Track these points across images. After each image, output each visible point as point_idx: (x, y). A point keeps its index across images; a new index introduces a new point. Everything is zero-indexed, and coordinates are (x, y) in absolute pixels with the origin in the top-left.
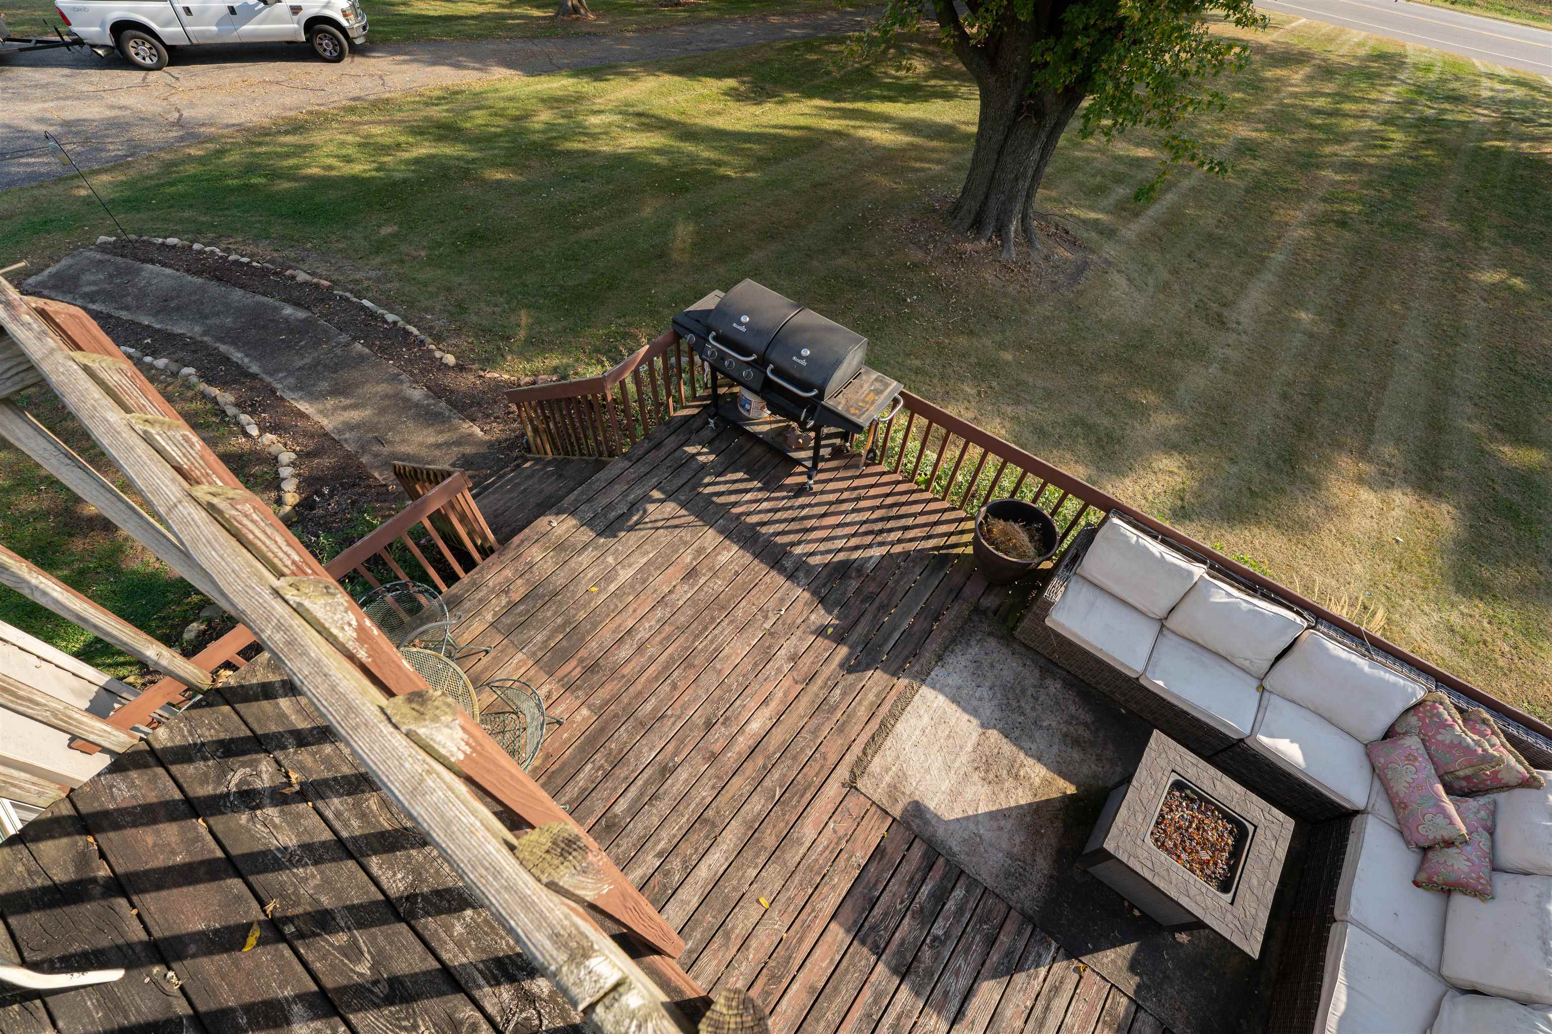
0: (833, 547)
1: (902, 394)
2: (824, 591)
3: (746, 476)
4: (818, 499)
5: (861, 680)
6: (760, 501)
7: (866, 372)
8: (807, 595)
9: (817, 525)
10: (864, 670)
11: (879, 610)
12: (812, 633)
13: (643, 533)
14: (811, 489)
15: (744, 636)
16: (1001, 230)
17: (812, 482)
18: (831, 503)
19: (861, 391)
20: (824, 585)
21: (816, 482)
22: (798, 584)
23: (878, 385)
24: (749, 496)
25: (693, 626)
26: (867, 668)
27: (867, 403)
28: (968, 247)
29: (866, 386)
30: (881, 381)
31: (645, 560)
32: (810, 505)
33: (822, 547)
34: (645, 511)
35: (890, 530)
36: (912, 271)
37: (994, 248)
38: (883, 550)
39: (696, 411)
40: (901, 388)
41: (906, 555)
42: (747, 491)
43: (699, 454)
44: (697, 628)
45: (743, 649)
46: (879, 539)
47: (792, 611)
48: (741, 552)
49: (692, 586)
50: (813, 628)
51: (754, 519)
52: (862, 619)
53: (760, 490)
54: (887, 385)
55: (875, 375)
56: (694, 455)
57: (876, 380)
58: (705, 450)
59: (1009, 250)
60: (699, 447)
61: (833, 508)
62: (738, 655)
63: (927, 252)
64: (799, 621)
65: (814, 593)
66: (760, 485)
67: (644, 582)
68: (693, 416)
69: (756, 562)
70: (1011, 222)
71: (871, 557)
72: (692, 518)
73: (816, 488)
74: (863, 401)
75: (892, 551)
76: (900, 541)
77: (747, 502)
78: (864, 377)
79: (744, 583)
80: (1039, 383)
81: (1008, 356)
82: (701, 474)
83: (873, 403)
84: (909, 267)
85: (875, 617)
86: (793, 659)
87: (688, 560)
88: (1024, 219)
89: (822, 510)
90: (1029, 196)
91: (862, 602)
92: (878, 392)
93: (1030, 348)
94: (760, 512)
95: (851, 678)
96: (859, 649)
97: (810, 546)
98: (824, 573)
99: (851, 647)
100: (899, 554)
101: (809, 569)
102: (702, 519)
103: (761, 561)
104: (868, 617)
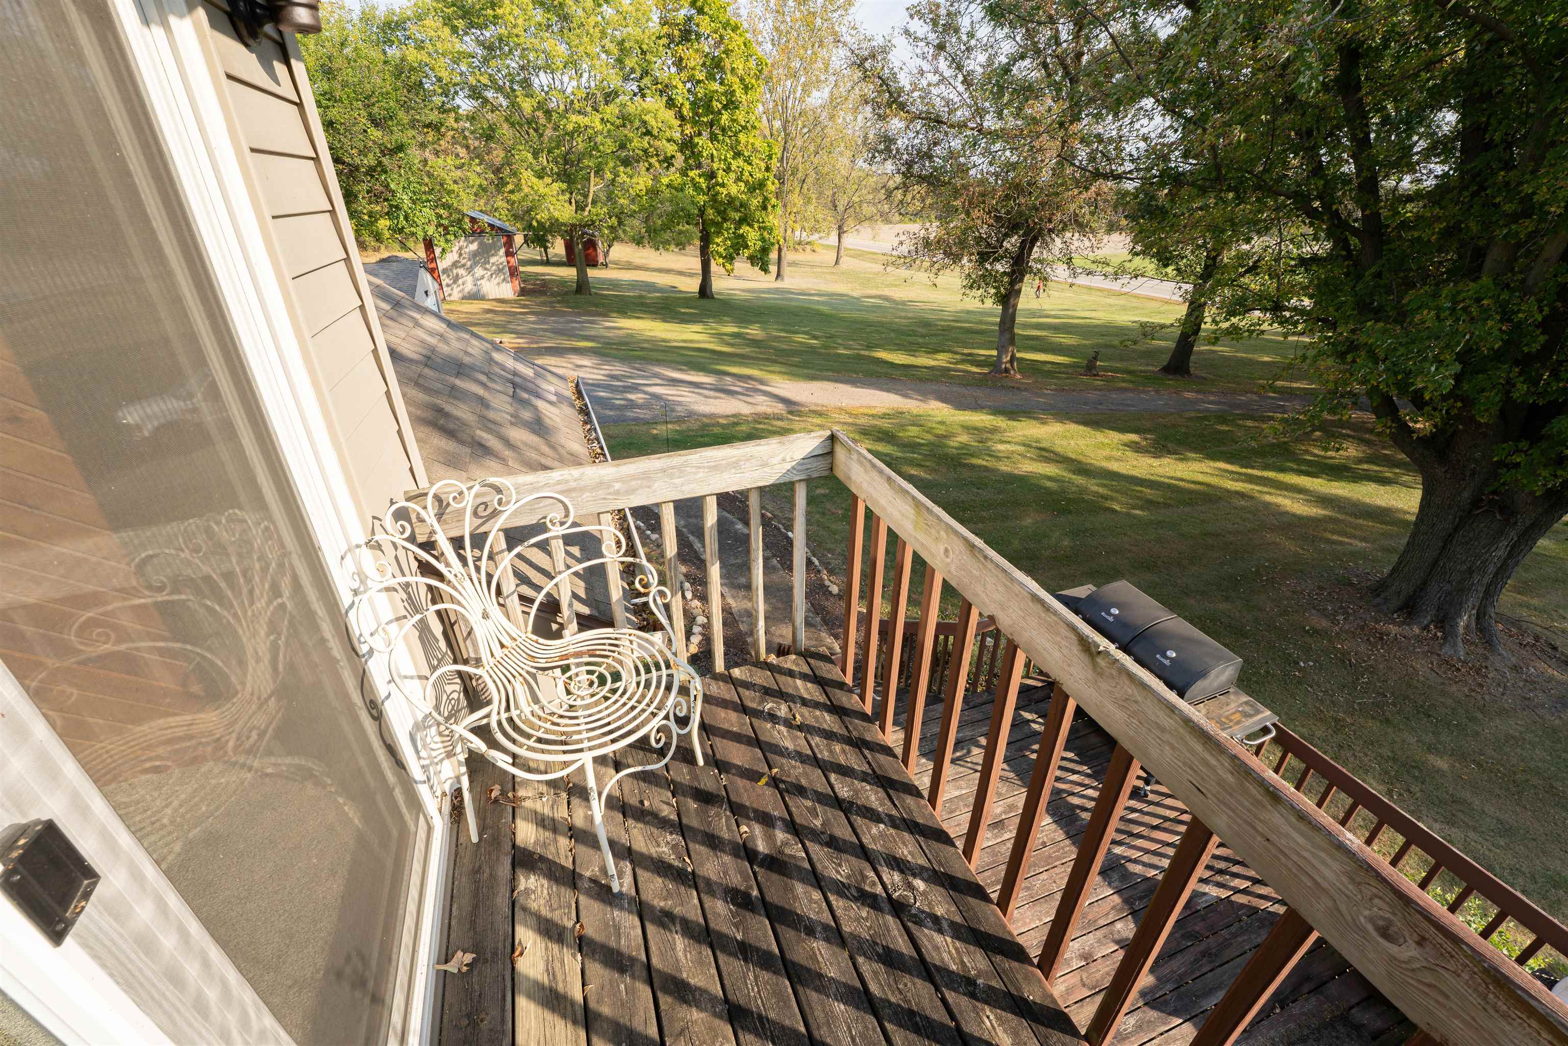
0: (1160, 864)
1: (1274, 725)
2: (1138, 905)
3: (1076, 758)
4: (1151, 809)
5: (1164, 1024)
6: (1087, 787)
7: (1235, 693)
8: (1116, 899)
9: (1145, 833)
10: (1170, 1014)
11: (1204, 956)
12: (1117, 942)
13: (962, 769)
14: (1146, 796)
15: (1038, 908)
16: (1445, 621)
17: (1148, 788)
18: (1166, 819)
19: (1226, 708)
20: (1141, 898)
21: (1152, 792)
22: (1110, 884)
23: (1247, 709)
24: (1075, 777)
25: (986, 874)
26: (1175, 1013)
27: (1231, 721)
28: (1394, 629)
29: (1233, 705)
30: (1252, 706)
31: (957, 793)
32: (1140, 811)
33: (1146, 858)
34: (969, 752)
35: (1235, 875)
36: (1311, 636)
37: (1432, 639)
38: (1224, 894)
39: (1040, 684)
40: (1276, 719)
41: (1253, 911)
42: (1074, 772)
43: (1034, 721)
44: (989, 877)
45: (1032, 920)
46: (1218, 878)
47: (1095, 908)
48: (1054, 826)
49: (996, 837)
50: (1117, 937)
51: (1075, 801)
52: (1179, 956)
53: (1088, 775)
54: (1258, 712)
55: (1245, 698)
56: (1029, 721)
57: (1246, 703)
58: (1040, 720)
59: (1455, 645)
60: (1035, 716)
61: (1167, 825)
62: (1025, 924)
63: (1335, 622)
64: (1103, 922)
65: (1126, 901)
66: (1089, 771)
67: (951, 812)
68: (1036, 687)
69: (1068, 842)
70: (1460, 616)
71: (1205, 894)
72: (1012, 775)
73: (1151, 797)
74: (1227, 718)
75: (1233, 898)
76: (1245, 891)
77: (1072, 782)
78: (1232, 697)
79: (1050, 857)
80: (1490, 809)
81: (1442, 764)
82: (1030, 740)
83: (1238, 723)
84: (1308, 632)
85: (1196, 961)
86: (1086, 959)
87: (998, 811)
88: (1481, 616)
89: (1156, 822)
90: (1490, 593)
91: (1183, 936)
92: (1247, 715)
93: (1479, 765)
94: (1083, 797)
95: (1152, 1014)
96: (1170, 987)
97: (1133, 851)
98: (1143, 887)
99: (1158, 979)
100: (1242, 906)
101: (1127, 875)
102: (1021, 779)
103: (1074, 843)
104: (1189, 956)
